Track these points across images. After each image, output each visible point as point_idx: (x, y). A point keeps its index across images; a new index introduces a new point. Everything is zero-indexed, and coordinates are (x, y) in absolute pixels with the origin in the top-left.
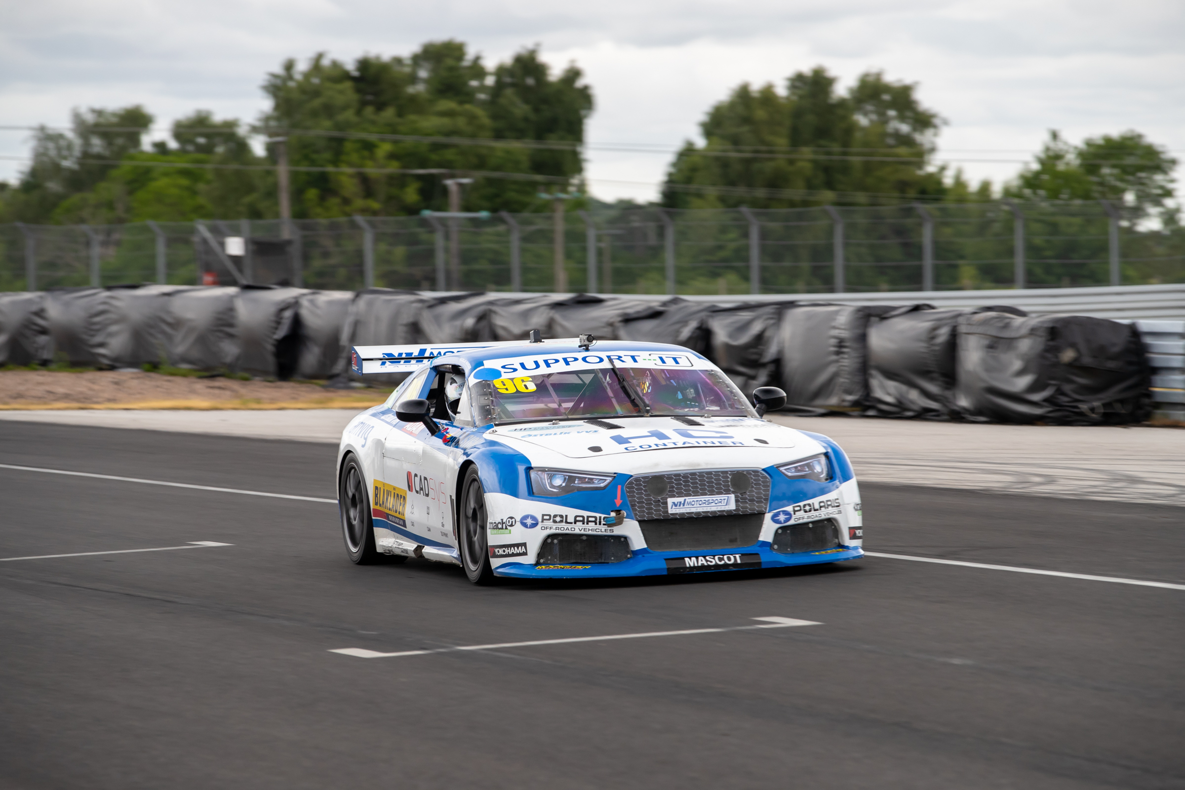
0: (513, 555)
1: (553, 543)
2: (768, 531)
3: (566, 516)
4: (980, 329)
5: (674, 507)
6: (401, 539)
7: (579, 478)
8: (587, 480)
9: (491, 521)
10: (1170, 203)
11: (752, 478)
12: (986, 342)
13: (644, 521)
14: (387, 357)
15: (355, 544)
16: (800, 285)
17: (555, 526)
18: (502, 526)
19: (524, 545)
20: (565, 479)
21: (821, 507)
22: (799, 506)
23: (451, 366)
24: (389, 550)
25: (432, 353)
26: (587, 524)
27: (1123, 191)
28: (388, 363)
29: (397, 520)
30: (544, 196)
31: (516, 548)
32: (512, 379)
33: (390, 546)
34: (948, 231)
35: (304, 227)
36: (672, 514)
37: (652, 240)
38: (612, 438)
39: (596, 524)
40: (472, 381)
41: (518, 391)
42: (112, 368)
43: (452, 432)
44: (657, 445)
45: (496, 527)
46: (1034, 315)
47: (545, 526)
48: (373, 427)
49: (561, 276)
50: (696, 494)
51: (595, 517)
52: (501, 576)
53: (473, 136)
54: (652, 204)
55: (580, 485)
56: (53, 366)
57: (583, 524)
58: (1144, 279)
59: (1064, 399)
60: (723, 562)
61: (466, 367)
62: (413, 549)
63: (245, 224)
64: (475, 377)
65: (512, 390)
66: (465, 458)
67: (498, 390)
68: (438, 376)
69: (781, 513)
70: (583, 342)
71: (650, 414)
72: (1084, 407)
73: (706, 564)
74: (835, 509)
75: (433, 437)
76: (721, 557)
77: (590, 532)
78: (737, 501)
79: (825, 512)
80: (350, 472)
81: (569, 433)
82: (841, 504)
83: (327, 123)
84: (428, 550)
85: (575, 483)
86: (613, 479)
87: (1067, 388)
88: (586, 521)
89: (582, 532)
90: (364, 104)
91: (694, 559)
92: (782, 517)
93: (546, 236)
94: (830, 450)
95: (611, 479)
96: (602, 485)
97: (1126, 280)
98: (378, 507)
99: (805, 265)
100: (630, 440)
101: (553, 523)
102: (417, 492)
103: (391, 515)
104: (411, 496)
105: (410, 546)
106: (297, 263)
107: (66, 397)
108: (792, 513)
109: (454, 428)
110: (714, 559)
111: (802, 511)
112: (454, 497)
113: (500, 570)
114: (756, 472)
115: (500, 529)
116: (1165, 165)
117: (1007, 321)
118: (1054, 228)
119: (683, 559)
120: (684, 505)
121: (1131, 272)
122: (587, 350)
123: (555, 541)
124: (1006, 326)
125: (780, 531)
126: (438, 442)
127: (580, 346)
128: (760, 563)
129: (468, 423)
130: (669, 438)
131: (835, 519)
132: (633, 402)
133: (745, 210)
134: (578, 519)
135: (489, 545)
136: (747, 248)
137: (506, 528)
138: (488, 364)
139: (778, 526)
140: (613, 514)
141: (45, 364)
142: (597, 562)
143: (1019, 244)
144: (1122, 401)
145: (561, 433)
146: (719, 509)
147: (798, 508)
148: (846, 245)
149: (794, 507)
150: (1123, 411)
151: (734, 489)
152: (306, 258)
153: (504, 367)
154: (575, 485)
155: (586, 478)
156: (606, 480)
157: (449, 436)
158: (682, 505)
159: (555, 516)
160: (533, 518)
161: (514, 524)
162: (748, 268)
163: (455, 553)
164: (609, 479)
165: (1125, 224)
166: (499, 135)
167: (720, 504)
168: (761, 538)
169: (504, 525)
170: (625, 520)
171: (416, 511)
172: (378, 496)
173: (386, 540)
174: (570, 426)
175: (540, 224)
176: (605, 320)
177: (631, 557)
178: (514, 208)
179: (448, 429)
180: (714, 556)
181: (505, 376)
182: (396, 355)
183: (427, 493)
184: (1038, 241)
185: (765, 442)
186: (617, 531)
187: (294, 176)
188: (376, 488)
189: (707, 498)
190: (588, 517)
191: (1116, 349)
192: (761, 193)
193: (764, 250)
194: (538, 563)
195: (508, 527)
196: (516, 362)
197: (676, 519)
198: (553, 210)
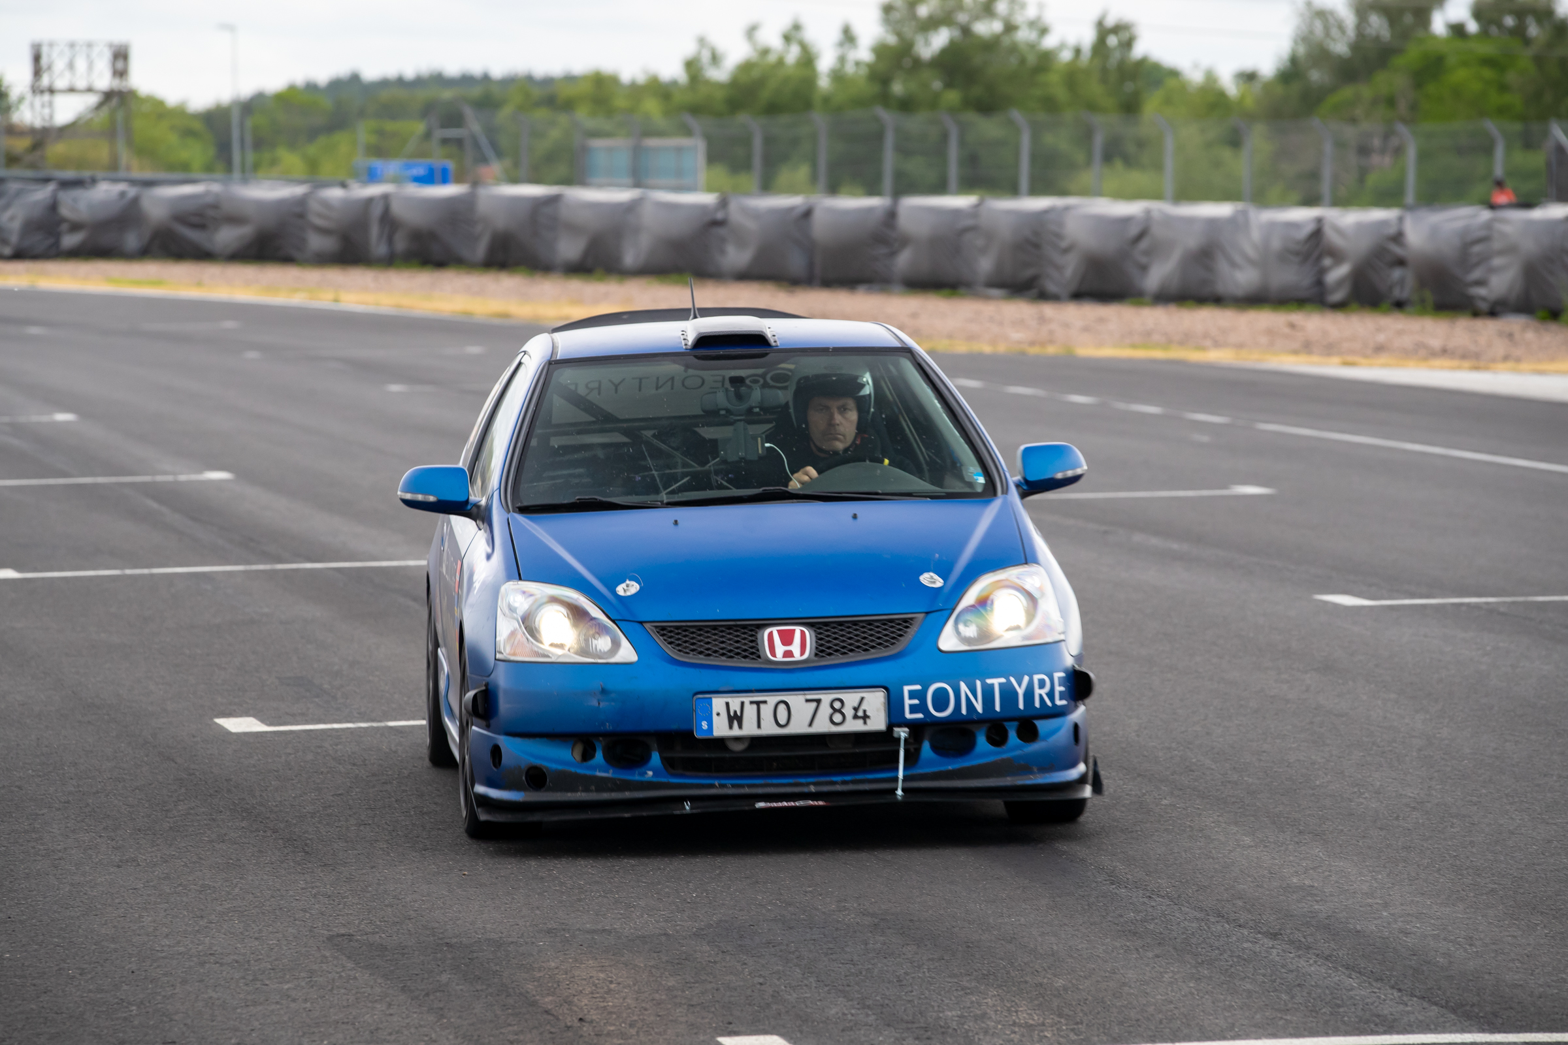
141: (1400, 305)
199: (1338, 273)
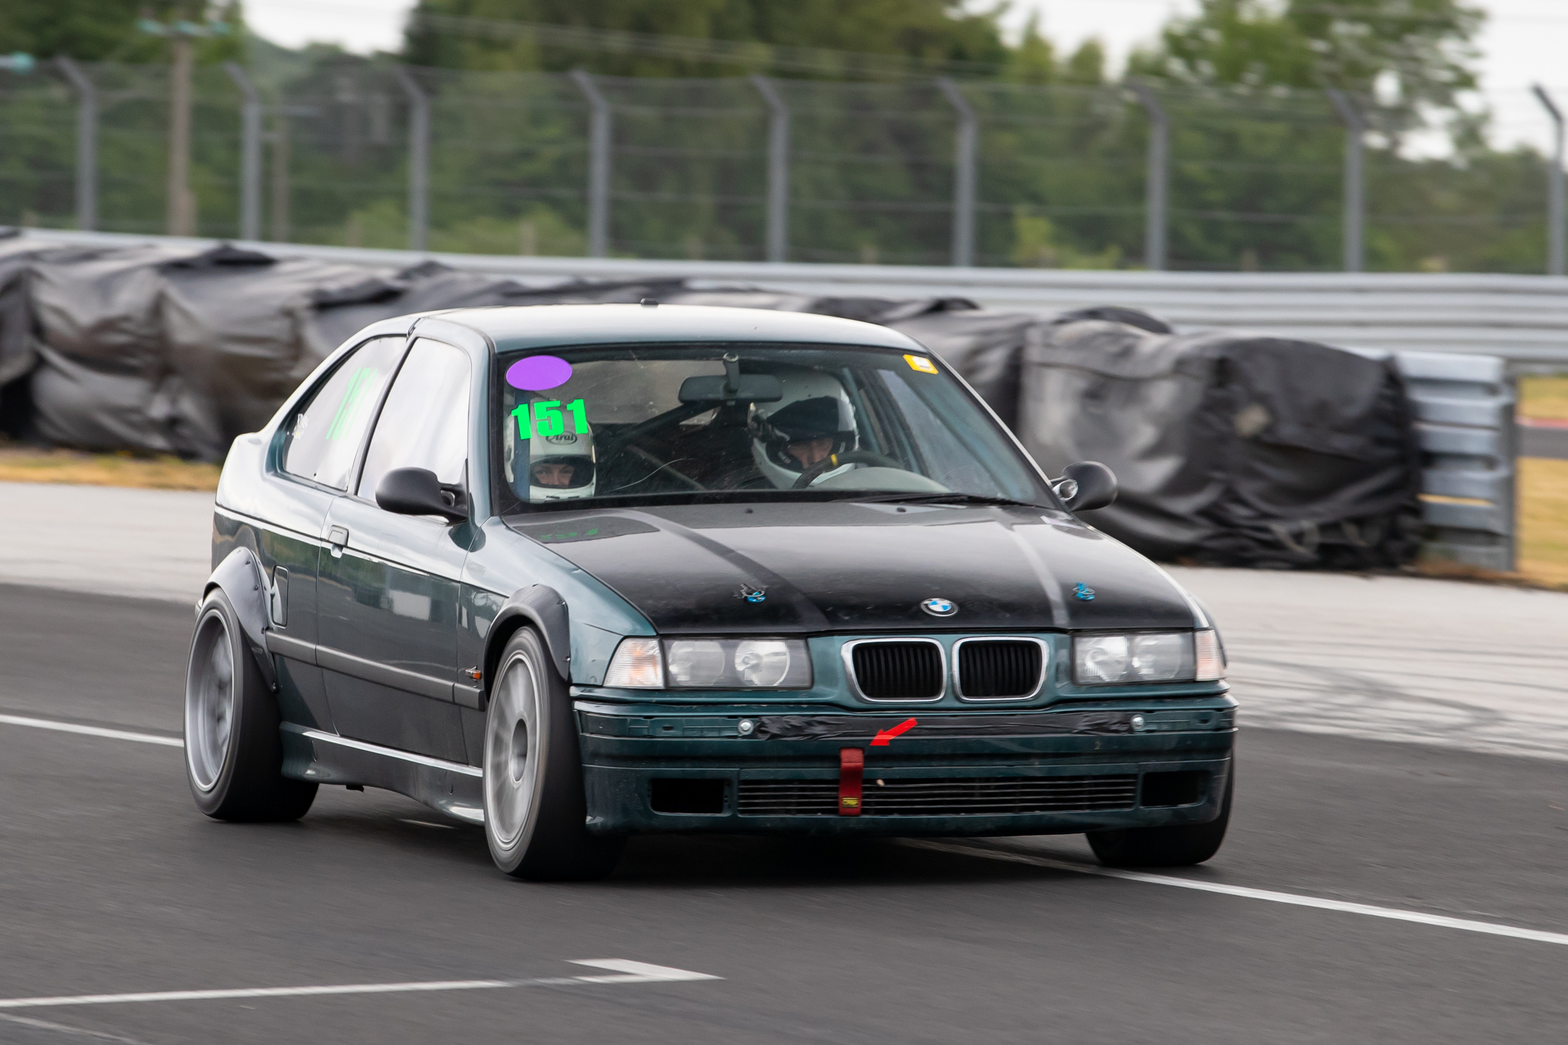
4: (1069, 358)
10: (1468, 101)
12: (1081, 384)
16: (693, 242)
27: (1373, 72)
30: (152, 27)
34: (1007, 140)
37: (380, 130)
46: (1182, 330)
49: (183, 202)
54: (383, 57)
58: (1410, 262)
59: (1239, 512)
72: (1280, 529)
87: (1247, 489)
93: (154, 114)
97: (1375, 262)
99: (705, 200)
116: (1463, 22)
117: (1128, 341)
118: (1229, 144)
121: (1385, 244)
124: (1126, 353)
133: (582, 78)
136: (585, 158)
143: (1156, 177)
144: (1360, 522)
148: (793, 161)
150: (1361, 543)
162: (584, 200)
165: (1376, 140)
175: (140, 87)
176: (277, 303)
178: (87, 50)
184: (1195, 169)
191: (1353, 411)
192: (618, 42)
193: (618, 164)
198: (171, 60)
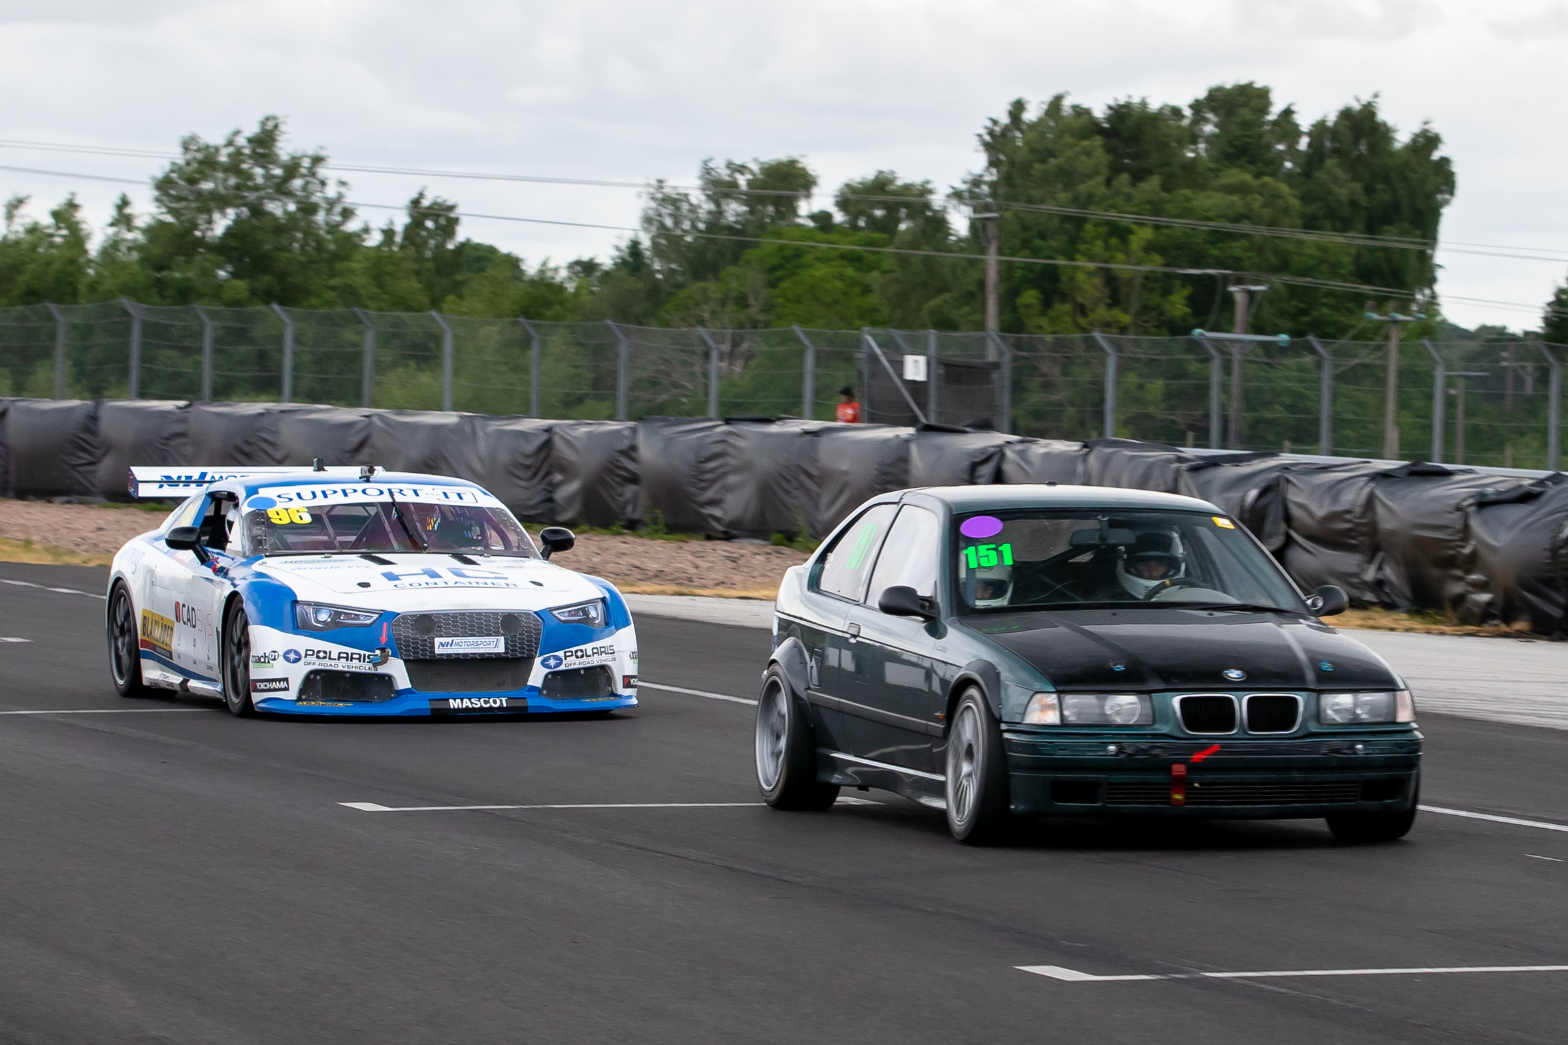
0: (275, 690)
1: (316, 680)
2: (537, 676)
3: (330, 652)
5: (441, 647)
6: (168, 672)
7: (345, 613)
8: (353, 616)
9: (254, 655)
11: (523, 621)
13: (410, 660)
14: (165, 479)
15: (121, 676)
17: (318, 661)
18: (263, 660)
19: (286, 680)
20: (331, 614)
21: (594, 653)
22: (572, 652)
23: (226, 493)
24: (155, 683)
25: (213, 477)
26: (351, 661)
28: (165, 485)
29: (164, 652)
30: (1374, 316)
31: (278, 683)
32: (287, 509)
33: (156, 678)
35: (1018, 345)
36: (438, 655)
37: (1529, 387)
38: (383, 574)
39: (360, 661)
40: (245, 509)
41: (292, 522)
42: (728, 537)
43: (222, 562)
44: (427, 584)
45: (258, 661)
47: (309, 662)
48: (144, 554)
49: (1392, 435)
50: (464, 635)
51: (360, 655)
52: (262, 711)
53: (1272, 223)
54: (1529, 335)
55: (346, 621)
56: (643, 531)
57: (347, 660)
60: (488, 705)
61: (241, 494)
62: (178, 682)
63: (932, 335)
64: (249, 505)
65: (286, 521)
66: (232, 589)
67: (272, 520)
68: (214, 503)
69: (552, 658)
70: (363, 472)
71: (427, 551)
73: (470, 706)
74: (610, 657)
75: (203, 566)
76: (487, 699)
77: (354, 670)
78: (506, 644)
79: (597, 659)
80: (120, 599)
81: (340, 568)
82: (615, 651)
83: (1064, 196)
84: (193, 684)
85: (340, 619)
86: (380, 616)
88: (349, 657)
89: (346, 669)
90: (1117, 169)
91: (458, 701)
92: (552, 662)
93: (1374, 375)
94: (608, 596)
95: (377, 616)
96: (368, 622)
98: (145, 638)
100: (400, 577)
101: (316, 659)
102: (184, 623)
103: (158, 647)
104: (178, 627)
105: (176, 679)
106: (1005, 398)
107: (659, 575)
108: (563, 658)
109: (225, 558)
110: (479, 701)
111: (574, 656)
112: (220, 630)
113: (260, 705)
114: (527, 614)
115: (263, 662)
119: (447, 700)
120: (451, 646)
122: (368, 481)
123: (318, 677)
125: (550, 676)
126: (208, 572)
127: (360, 478)
128: (526, 708)
129: (237, 553)
130: (440, 577)
131: (608, 667)
132: (410, 537)
134: (342, 655)
135: (251, 678)
137: (269, 662)
138: (263, 493)
139: (548, 670)
140: (378, 652)
141: (632, 526)
142: (360, 700)
145: (332, 568)
146: (488, 651)
147: (570, 654)
149: (565, 653)
151: (504, 631)
152: (1018, 388)
153: (279, 496)
154: (340, 621)
155: (352, 614)
156: (372, 617)
157: (218, 566)
158: (449, 645)
159: (319, 652)
160: (297, 653)
161: (276, 658)
163: (219, 688)
164: (376, 616)
166: (1311, 224)
167: (489, 646)
168: (530, 683)
169: (267, 659)
170: (389, 658)
171: (183, 642)
172: (146, 626)
173: (152, 673)
174: (342, 561)
175: (1365, 356)
176: (1452, 502)
177: (395, 697)
178: (1329, 331)
179: (218, 558)
180: (480, 699)
181: (280, 506)
182: (175, 478)
183: (194, 624)
185: (541, 585)
186: (381, 670)
187: (1007, 271)
188: (145, 618)
189: (475, 639)
190: (352, 654)
194: (299, 699)
195: (271, 661)
196: (292, 491)
197: (443, 660)
198: (1387, 338)
199: (569, 489)
